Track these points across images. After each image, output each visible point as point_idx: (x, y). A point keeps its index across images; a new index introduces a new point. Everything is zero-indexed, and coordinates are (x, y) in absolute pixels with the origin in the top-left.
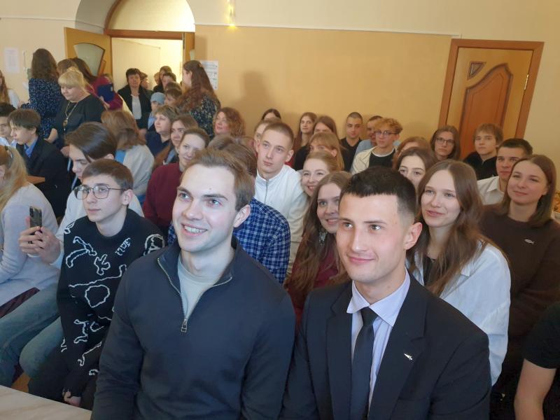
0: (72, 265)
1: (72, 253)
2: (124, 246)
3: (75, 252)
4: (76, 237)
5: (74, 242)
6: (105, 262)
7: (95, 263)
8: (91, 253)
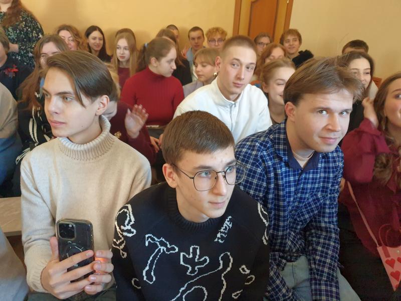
0: (154, 279)
1: (149, 262)
2: (225, 229)
3: (151, 258)
4: (147, 236)
5: (147, 244)
6: (200, 257)
7: (182, 263)
8: (168, 250)
